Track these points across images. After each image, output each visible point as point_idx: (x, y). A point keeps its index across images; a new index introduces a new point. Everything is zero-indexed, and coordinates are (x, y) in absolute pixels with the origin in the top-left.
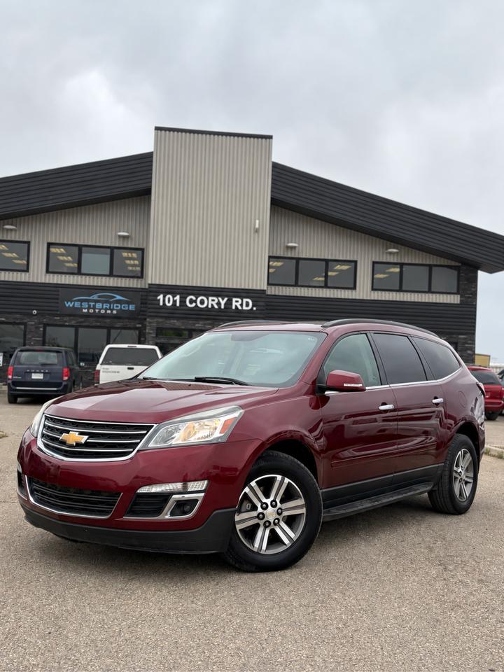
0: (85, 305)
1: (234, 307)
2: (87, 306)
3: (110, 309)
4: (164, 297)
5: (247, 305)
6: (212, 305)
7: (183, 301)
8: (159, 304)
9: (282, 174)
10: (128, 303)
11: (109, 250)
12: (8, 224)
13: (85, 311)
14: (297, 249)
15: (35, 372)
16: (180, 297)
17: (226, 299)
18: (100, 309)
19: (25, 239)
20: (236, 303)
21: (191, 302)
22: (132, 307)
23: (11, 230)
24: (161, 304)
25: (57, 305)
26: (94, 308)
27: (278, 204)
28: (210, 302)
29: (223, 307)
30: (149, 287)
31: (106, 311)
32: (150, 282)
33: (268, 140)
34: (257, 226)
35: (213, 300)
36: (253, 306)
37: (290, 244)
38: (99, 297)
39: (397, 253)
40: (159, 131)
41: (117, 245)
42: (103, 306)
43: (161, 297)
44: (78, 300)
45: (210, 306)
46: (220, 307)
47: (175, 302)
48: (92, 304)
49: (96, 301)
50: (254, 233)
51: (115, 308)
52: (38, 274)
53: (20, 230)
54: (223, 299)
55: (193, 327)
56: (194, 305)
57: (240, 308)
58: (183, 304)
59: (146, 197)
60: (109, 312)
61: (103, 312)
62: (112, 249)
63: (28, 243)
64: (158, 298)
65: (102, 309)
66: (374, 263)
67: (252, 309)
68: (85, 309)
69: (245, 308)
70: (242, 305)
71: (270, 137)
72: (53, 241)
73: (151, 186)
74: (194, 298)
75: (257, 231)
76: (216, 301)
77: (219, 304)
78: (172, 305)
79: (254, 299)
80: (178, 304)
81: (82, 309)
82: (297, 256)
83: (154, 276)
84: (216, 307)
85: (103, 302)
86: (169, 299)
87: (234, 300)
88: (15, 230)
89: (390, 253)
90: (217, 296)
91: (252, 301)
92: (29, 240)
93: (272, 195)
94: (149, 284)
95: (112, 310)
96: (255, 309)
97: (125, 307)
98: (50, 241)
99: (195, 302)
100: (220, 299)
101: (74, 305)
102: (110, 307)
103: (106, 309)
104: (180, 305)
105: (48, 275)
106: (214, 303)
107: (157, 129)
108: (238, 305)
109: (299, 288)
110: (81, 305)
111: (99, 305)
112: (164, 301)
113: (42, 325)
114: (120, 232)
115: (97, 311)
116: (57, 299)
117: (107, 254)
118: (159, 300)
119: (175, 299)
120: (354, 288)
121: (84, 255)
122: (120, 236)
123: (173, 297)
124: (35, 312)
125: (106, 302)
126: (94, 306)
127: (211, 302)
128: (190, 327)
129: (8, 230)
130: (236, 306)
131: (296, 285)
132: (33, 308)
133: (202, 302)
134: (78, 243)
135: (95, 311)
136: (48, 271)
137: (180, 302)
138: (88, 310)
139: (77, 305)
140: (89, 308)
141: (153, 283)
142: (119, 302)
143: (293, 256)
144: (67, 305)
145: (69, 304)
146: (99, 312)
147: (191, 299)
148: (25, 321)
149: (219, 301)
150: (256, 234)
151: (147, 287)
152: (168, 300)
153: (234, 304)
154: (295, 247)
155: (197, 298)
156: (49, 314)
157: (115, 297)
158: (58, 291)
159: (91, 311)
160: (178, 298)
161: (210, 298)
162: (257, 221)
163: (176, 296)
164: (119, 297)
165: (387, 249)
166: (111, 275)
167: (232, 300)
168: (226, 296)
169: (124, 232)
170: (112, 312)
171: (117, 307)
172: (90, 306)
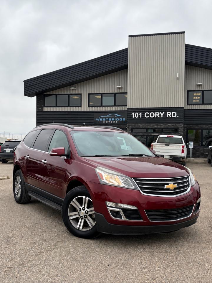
0: (104, 119)
1: (167, 117)
4: (135, 114)
6: (157, 116)
7: (143, 115)
8: (132, 117)
10: (123, 118)
11: (114, 95)
12: (73, 87)
13: (104, 122)
16: (142, 114)
17: (163, 113)
18: (110, 121)
19: (80, 93)
20: (169, 114)
21: (147, 115)
22: (124, 119)
23: (74, 89)
24: (133, 117)
25: (92, 120)
26: (108, 121)
27: (188, 64)
28: (156, 115)
29: (162, 117)
30: (128, 110)
31: (113, 122)
32: (128, 107)
33: (183, 34)
34: (178, 76)
35: (157, 114)
36: (177, 115)
37: (198, 84)
38: (110, 115)
40: (131, 37)
41: (117, 92)
42: (112, 119)
44: (101, 118)
45: (156, 117)
47: (139, 115)
48: (107, 119)
49: (109, 117)
52: (85, 108)
54: (162, 113)
55: (148, 127)
56: (148, 116)
57: (170, 117)
60: (114, 122)
63: (81, 94)
64: (132, 114)
65: (111, 121)
67: (176, 117)
68: (104, 121)
69: (173, 116)
70: (171, 115)
71: (184, 32)
72: (91, 93)
73: (128, 64)
74: (148, 113)
75: (178, 79)
77: (160, 115)
78: (138, 117)
79: (177, 112)
80: (141, 117)
82: (202, 89)
83: (130, 105)
84: (159, 117)
85: (111, 118)
86: (137, 114)
87: (168, 113)
88: (76, 89)
90: (159, 112)
92: (81, 93)
93: (185, 60)
94: (128, 108)
95: (115, 121)
96: (178, 117)
97: (121, 119)
98: (89, 93)
99: (149, 115)
100: (161, 113)
102: (114, 120)
103: (113, 121)
105: (89, 107)
106: (158, 115)
108: (169, 115)
109: (204, 105)
110: (103, 120)
111: (110, 119)
115: (109, 122)
116: (93, 118)
117: (112, 96)
119: (140, 114)
121: (103, 98)
122: (118, 88)
123: (139, 114)
124: (84, 124)
125: (113, 118)
126: (108, 120)
127: (157, 115)
128: (146, 127)
129: (73, 89)
130: (168, 116)
132: (83, 122)
133: (152, 115)
134: (100, 93)
135: (108, 122)
138: (106, 122)
139: (101, 119)
141: (129, 108)
143: (200, 89)
144: (97, 120)
145: (98, 120)
147: (147, 114)
151: (127, 110)
152: (136, 115)
153: (167, 115)
154: (201, 85)
155: (150, 113)
157: (117, 115)
158: (93, 114)
160: (141, 114)
161: (156, 113)
162: (178, 74)
163: (140, 113)
164: (118, 115)
166: (115, 105)
167: (166, 113)
168: (164, 111)
169: (119, 86)
170: (115, 122)
171: (118, 119)
172: (106, 120)
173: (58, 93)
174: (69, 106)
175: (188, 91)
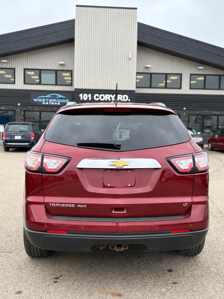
0: (44, 100)
2: (45, 101)
3: (56, 102)
4: (83, 95)
5: (125, 98)
8: (80, 99)
9: (142, 29)
10: (65, 99)
11: (55, 72)
12: (3, 59)
13: (44, 103)
14: (151, 68)
15: (17, 135)
17: (115, 95)
19: (13, 67)
21: (97, 97)
22: (67, 101)
23: (5, 63)
24: (81, 99)
25: (29, 100)
26: (48, 102)
27: (141, 45)
28: (106, 97)
29: (113, 100)
30: (75, 91)
33: (135, 10)
34: (130, 56)
36: (129, 99)
37: (147, 66)
38: (51, 96)
39: (203, 69)
41: (59, 69)
42: (53, 100)
43: (81, 95)
44: (40, 98)
45: (106, 100)
46: (111, 100)
47: (88, 98)
48: (47, 100)
49: (49, 98)
50: (129, 60)
51: (59, 101)
52: (19, 85)
53: (9, 63)
54: (113, 95)
56: (98, 99)
57: (121, 100)
58: (93, 99)
59: (73, 43)
60: (56, 103)
61: (53, 104)
63: (14, 69)
64: (80, 96)
65: (52, 102)
66: (191, 75)
67: (128, 101)
68: (44, 102)
69: (124, 100)
70: (122, 98)
71: (136, 9)
72: (27, 68)
73: (74, 37)
74: (98, 95)
75: (130, 59)
76: (109, 97)
77: (111, 98)
78: (87, 100)
79: (129, 95)
81: (42, 102)
82: (151, 72)
83: (78, 85)
84: (109, 100)
85: (52, 99)
87: (119, 96)
88: (7, 63)
89: (199, 69)
90: (110, 94)
91: (128, 96)
93: (138, 40)
94: (75, 89)
95: (57, 103)
97: (63, 101)
98: (25, 68)
99: (99, 97)
101: (38, 100)
102: (56, 101)
103: (54, 102)
104: (91, 99)
105: (25, 85)
107: (77, 6)
109: (152, 89)
110: (42, 100)
111: (50, 100)
112: (83, 97)
113: (23, 111)
114: (60, 61)
116: (30, 97)
117: (53, 74)
118: (80, 97)
120: (181, 88)
121: (43, 75)
122: (60, 64)
123: (88, 95)
124: (19, 104)
125: (54, 98)
131: (150, 87)
132: (18, 102)
133: (102, 97)
134: (39, 68)
135: (49, 104)
136: (25, 83)
137: (91, 97)
139: (40, 100)
140: (46, 102)
141: (77, 88)
142: (60, 98)
143: (149, 72)
145: (35, 100)
146: (51, 104)
148: (14, 109)
149: (111, 96)
150: (130, 61)
152: (85, 97)
153: (119, 98)
156: (26, 105)
157: (58, 96)
158: (30, 93)
159: (47, 103)
160: (90, 95)
161: (107, 95)
165: (198, 67)
166: (56, 84)
167: (117, 96)
169: (62, 61)
171: (60, 101)
172: (46, 101)
175: (137, 73)
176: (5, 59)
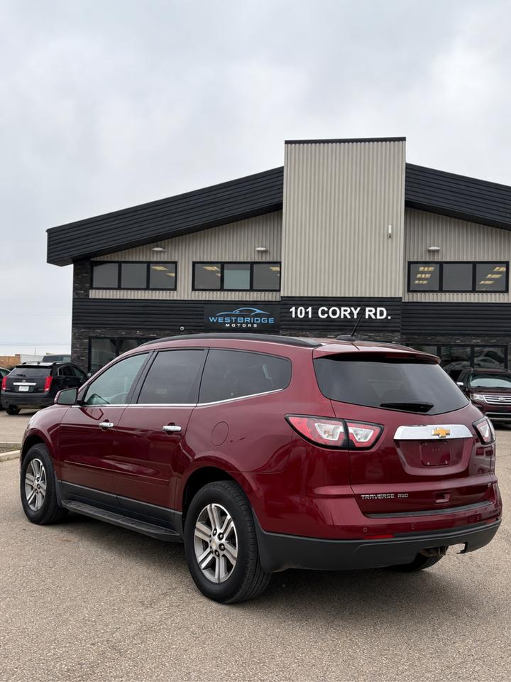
0: (228, 320)
1: (367, 317)
2: (229, 321)
3: (251, 323)
4: (296, 309)
5: (382, 314)
6: (344, 315)
7: (315, 313)
8: (292, 316)
9: (416, 175)
10: (268, 317)
11: (249, 265)
12: (157, 247)
13: (228, 325)
14: (440, 253)
16: (312, 309)
17: (359, 309)
18: (241, 324)
19: (173, 260)
20: (369, 312)
21: (323, 312)
22: (271, 321)
23: (161, 252)
24: (294, 316)
25: (201, 321)
26: (236, 322)
27: (413, 206)
28: (342, 313)
29: (355, 317)
30: (281, 300)
31: (247, 325)
32: (282, 295)
33: (401, 142)
34: (390, 231)
35: (345, 311)
36: (388, 315)
37: (432, 248)
38: (240, 311)
40: (289, 145)
41: (256, 260)
42: (244, 320)
43: (293, 309)
45: (342, 317)
46: (352, 317)
47: (307, 313)
48: (234, 319)
49: (237, 316)
50: (387, 238)
51: (255, 322)
52: (184, 292)
53: (168, 252)
54: (356, 310)
56: (326, 315)
57: (373, 317)
58: (316, 315)
59: (278, 211)
60: (249, 325)
61: (244, 326)
62: (252, 264)
63: (175, 263)
64: (291, 310)
65: (244, 323)
67: (386, 318)
68: (228, 323)
69: (378, 317)
70: (375, 314)
71: (403, 139)
72: (198, 260)
73: (282, 200)
74: (326, 309)
75: (390, 237)
76: (349, 311)
77: (351, 313)
78: (304, 317)
79: (389, 307)
80: (310, 316)
81: (225, 323)
82: (440, 260)
83: (286, 289)
84: (349, 317)
85: (244, 316)
86: (301, 310)
87: (367, 309)
88: (164, 252)
90: (349, 306)
91: (387, 310)
92: (176, 260)
93: (406, 198)
94: (282, 297)
95: (253, 324)
96: (389, 318)
97: (264, 321)
98: (194, 260)
99: (328, 312)
100: (353, 309)
101: (218, 320)
102: (251, 321)
103: (247, 323)
104: (313, 317)
105: (194, 292)
106: (347, 313)
107: (287, 142)
108: (371, 314)
109: (443, 294)
110: (224, 320)
111: (240, 320)
112: (296, 313)
114: (258, 247)
115: (239, 325)
116: (202, 315)
117: (247, 269)
118: (292, 312)
119: (307, 310)
121: (225, 272)
122: (259, 251)
123: (305, 309)
124: (183, 328)
125: (247, 316)
126: (236, 320)
127: (344, 312)
129: (157, 252)
130: (369, 315)
131: (441, 290)
132: (180, 324)
133: (334, 312)
134: (220, 260)
135: (237, 326)
136: (194, 289)
137: (312, 313)
138: (231, 325)
139: (220, 320)
140: (231, 323)
141: (286, 295)
142: (258, 315)
143: (436, 260)
144: (211, 321)
145: (212, 319)
146: (241, 326)
147: (323, 310)
149: (351, 310)
150: (390, 240)
151: (279, 300)
152: (300, 312)
153: (367, 313)
154: (438, 251)
155: (329, 309)
156: (194, 330)
157: (255, 311)
158: (204, 307)
159: (234, 325)
160: (310, 309)
161: (343, 309)
162: (390, 227)
163: (307, 308)
164: (258, 311)
166: (252, 289)
167: (365, 310)
168: (359, 306)
169: (262, 247)
170: (252, 326)
171: (257, 320)
172: (231, 320)
173: (123, 260)
174: (148, 288)
175: (410, 263)
176: (161, 247)
